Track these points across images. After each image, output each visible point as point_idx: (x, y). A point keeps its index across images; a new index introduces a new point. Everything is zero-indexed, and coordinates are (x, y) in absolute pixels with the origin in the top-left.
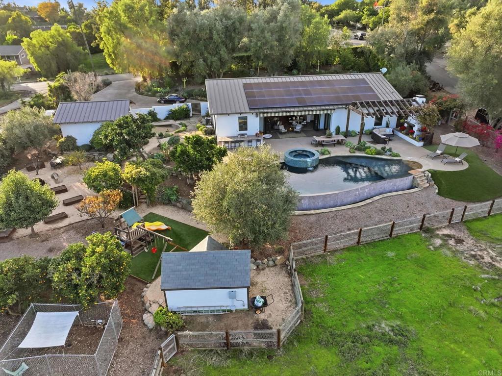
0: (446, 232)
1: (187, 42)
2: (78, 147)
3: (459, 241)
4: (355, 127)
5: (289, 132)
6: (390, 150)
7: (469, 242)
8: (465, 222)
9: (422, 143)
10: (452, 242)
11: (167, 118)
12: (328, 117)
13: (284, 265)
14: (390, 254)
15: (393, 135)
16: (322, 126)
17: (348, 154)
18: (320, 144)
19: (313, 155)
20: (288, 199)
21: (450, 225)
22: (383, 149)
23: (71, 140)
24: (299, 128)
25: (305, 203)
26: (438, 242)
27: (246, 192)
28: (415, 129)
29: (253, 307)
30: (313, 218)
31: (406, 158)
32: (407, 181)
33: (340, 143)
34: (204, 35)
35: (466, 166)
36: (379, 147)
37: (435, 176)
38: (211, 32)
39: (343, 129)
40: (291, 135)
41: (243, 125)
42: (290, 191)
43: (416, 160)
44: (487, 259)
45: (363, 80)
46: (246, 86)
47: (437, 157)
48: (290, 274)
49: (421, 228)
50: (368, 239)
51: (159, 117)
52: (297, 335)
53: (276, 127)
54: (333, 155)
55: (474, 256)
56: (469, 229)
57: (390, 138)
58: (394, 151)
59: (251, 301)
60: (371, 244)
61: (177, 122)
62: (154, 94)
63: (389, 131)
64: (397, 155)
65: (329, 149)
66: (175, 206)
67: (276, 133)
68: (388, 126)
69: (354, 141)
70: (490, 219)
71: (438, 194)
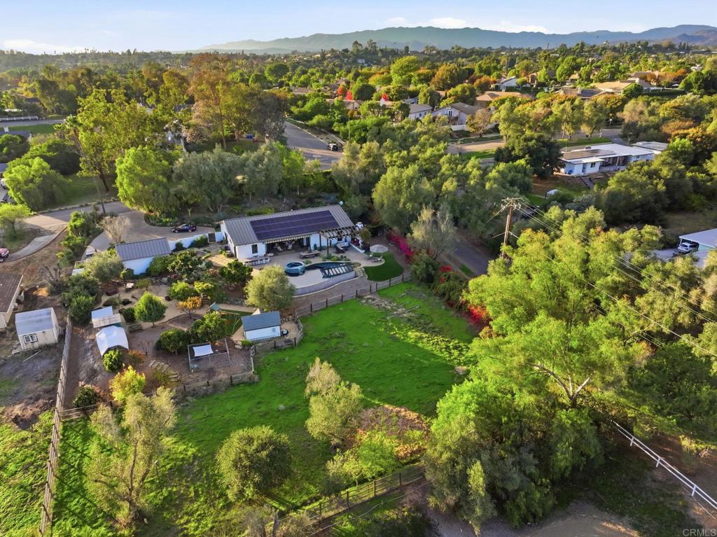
0: (368, 297)
1: (193, 183)
2: (137, 275)
3: (373, 300)
4: (324, 243)
5: (284, 250)
6: (345, 257)
7: (378, 300)
8: (378, 291)
9: (364, 251)
10: (370, 301)
11: (191, 247)
12: (308, 239)
13: (293, 320)
14: (341, 309)
15: (349, 246)
16: (305, 244)
17: (322, 262)
18: (305, 257)
19: (301, 264)
20: (292, 290)
21: (371, 293)
22: (342, 257)
23: (130, 271)
24: (290, 247)
25: (300, 292)
26: (364, 301)
27: (273, 287)
28: (360, 242)
29: (283, 335)
30: (304, 298)
31: (353, 261)
32: (352, 274)
33: (317, 255)
34: (208, 178)
35: (383, 262)
36: (339, 256)
37: (367, 269)
38: (213, 176)
39: (318, 246)
40: (285, 252)
41: (255, 249)
42: (292, 286)
43: (358, 262)
44: (383, 305)
45: (328, 212)
46: (253, 223)
47: (370, 259)
48: (297, 323)
49: (357, 296)
50: (332, 304)
51: (184, 246)
52: (302, 341)
53: (275, 247)
54: (313, 263)
55: (378, 305)
56: (379, 294)
57: (346, 249)
58: (348, 258)
59: (282, 332)
60: (332, 306)
61: (201, 250)
62: (165, 225)
63: (346, 244)
64: (349, 260)
65: (311, 260)
66: (226, 303)
67: (276, 252)
68: (346, 241)
69: (324, 253)
70: (390, 288)
71: (368, 279)
